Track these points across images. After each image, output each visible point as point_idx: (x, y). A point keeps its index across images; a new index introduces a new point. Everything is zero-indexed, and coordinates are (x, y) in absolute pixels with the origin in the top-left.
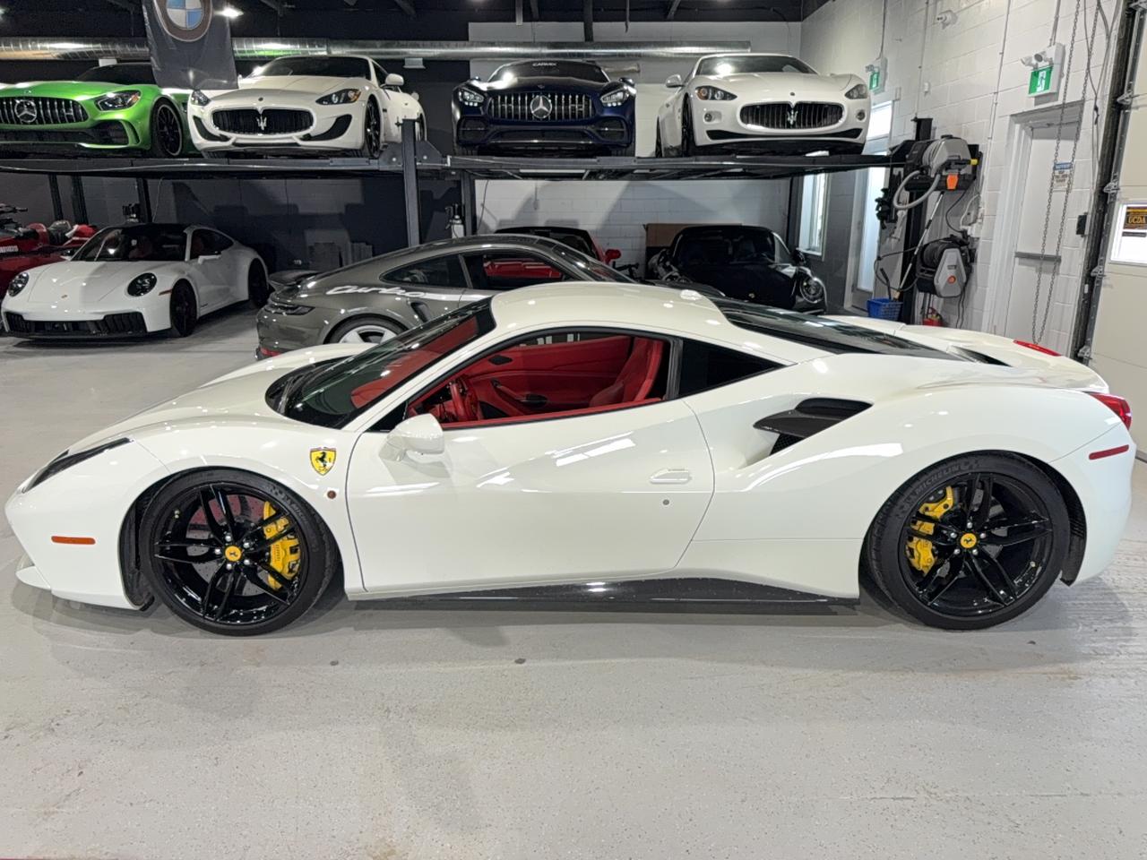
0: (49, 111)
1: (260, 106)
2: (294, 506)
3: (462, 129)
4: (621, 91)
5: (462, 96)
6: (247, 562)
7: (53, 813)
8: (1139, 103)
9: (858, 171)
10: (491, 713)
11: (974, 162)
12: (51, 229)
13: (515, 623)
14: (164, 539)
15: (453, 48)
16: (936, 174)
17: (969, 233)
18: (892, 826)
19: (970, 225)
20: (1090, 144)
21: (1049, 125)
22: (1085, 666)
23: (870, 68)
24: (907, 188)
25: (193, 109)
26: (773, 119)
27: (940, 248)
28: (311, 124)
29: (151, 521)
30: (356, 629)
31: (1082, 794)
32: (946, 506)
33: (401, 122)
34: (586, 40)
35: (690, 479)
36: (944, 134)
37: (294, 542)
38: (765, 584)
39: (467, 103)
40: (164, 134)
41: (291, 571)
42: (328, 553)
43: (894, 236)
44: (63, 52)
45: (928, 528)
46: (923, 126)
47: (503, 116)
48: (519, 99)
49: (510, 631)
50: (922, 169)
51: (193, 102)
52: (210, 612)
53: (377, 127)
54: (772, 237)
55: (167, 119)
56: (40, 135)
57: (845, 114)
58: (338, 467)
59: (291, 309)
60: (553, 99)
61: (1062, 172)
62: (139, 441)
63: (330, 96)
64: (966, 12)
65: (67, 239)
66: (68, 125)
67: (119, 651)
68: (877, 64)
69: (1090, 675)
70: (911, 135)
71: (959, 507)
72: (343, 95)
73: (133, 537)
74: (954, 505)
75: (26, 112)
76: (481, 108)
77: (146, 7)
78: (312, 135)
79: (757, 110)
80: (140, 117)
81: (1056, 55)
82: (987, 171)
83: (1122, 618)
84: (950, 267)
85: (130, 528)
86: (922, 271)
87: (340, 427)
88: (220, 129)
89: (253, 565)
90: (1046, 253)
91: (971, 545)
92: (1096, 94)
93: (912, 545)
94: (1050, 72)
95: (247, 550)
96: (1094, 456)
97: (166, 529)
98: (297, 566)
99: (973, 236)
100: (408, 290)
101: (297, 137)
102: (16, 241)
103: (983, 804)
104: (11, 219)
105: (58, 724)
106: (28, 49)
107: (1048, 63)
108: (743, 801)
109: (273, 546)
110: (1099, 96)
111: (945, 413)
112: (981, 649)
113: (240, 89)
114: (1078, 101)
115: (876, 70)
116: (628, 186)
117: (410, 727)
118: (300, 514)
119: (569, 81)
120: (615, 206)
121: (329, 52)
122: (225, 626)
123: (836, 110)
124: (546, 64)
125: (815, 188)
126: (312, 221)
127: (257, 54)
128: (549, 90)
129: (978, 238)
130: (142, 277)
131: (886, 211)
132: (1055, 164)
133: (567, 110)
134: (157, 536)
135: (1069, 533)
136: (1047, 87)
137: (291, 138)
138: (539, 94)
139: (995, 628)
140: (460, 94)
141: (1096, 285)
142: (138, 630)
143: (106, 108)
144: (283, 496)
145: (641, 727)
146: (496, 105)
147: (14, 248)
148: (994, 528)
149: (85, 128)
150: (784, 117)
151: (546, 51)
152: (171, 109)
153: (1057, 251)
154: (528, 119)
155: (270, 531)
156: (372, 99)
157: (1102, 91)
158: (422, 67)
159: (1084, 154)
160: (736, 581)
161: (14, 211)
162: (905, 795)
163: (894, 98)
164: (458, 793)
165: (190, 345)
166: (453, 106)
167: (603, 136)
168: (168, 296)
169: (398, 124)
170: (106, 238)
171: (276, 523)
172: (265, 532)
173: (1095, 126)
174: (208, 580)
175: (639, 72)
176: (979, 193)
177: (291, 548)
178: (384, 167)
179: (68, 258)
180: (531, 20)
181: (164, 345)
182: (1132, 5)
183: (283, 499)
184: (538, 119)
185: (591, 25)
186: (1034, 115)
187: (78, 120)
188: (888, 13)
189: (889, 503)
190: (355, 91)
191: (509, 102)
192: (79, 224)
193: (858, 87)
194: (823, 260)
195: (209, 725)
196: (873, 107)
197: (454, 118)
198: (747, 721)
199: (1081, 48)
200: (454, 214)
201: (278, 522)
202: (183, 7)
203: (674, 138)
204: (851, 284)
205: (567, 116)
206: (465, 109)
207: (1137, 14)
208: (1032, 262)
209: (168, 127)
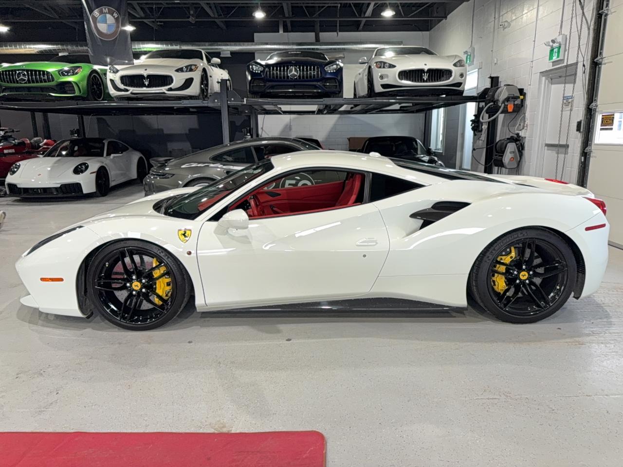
0: (34, 77)
1: (145, 73)
2: (169, 259)
3: (251, 85)
4: (335, 64)
5: (252, 68)
6: (144, 290)
7: (44, 411)
8: (606, 61)
9: (461, 105)
10: (274, 363)
11: (522, 97)
12: (32, 141)
13: (285, 323)
14: (100, 278)
15: (246, 46)
16: (502, 104)
17: (520, 135)
18: (487, 411)
19: (520, 130)
20: (582, 85)
21: (560, 77)
22: (588, 339)
23: (466, 53)
24: (487, 112)
25: (110, 76)
26: (415, 78)
27: (505, 143)
28: (172, 82)
29: (94, 269)
30: (201, 327)
31: (587, 395)
32: (511, 257)
33: (220, 81)
34: (316, 41)
35: (377, 243)
36: (505, 84)
37: (169, 280)
38: (417, 300)
39: (254, 71)
40: (94, 89)
41: (167, 295)
42: (187, 285)
43: (481, 139)
44: (40, 50)
45: (502, 269)
46: (495, 81)
47: (273, 77)
48: (282, 68)
49: (283, 327)
50: (494, 102)
51: (110, 72)
52: (123, 318)
53: (207, 85)
54: (416, 142)
55: (96, 82)
56: (29, 89)
57: (453, 74)
58: (192, 240)
59: (162, 175)
60: (300, 68)
61: (567, 101)
62: (88, 226)
63: (182, 68)
64: (515, 21)
65: (40, 147)
66: (44, 84)
67: (75, 338)
68: (469, 51)
69: (590, 343)
70: (488, 85)
71: (518, 258)
72: (189, 67)
73: (83, 278)
74: (515, 257)
75: (22, 77)
76: (262, 74)
77: (86, 23)
78: (173, 88)
79: (407, 73)
80: (82, 80)
81: (562, 39)
82: (528, 102)
83: (607, 317)
84: (511, 153)
85: (82, 273)
86: (496, 155)
87: (193, 219)
88: (124, 85)
89: (147, 292)
90: (561, 143)
91: (525, 278)
92: (584, 58)
93: (494, 279)
94: (560, 49)
95: (144, 284)
96: (588, 229)
97: (101, 273)
98: (170, 293)
99: (523, 136)
100: (224, 165)
101: (165, 89)
102: (14, 146)
103: (535, 401)
104: (11, 136)
105: (44, 372)
106: (22, 48)
107: (558, 44)
108: (408, 401)
109: (157, 282)
110: (585, 59)
111: (510, 208)
112: (533, 332)
113: (135, 64)
114: (574, 63)
115: (469, 54)
116: (339, 118)
117: (232, 370)
118: (173, 264)
119: (308, 59)
120: (332, 128)
121: (180, 47)
122: (132, 325)
123: (449, 73)
124: (295, 52)
125: (438, 116)
126: (171, 138)
127: (143, 50)
128: (297, 64)
129: (525, 137)
130: (81, 165)
131: (476, 125)
132: (564, 97)
133: (307, 74)
134: (97, 276)
135: (576, 270)
136: (558, 56)
137: (161, 90)
138: (292, 66)
139: (539, 322)
140: (251, 67)
141: (588, 156)
142: (85, 329)
143: (64, 75)
144: (163, 254)
145: (353, 368)
146: (270, 72)
147: (13, 151)
148: (536, 268)
149: (53, 86)
150: (421, 76)
151: (295, 47)
152: (98, 77)
153: (567, 142)
154: (287, 79)
155: (156, 274)
156: (204, 70)
157: (587, 57)
158: (229, 56)
159: (578, 90)
160: (402, 299)
161: (13, 131)
162: (494, 397)
163: (479, 68)
164: (258, 400)
165: (106, 200)
166: (247, 73)
167: (326, 88)
168: (95, 175)
169: (218, 82)
170: (61, 147)
171: (159, 269)
172: (154, 274)
173: (584, 75)
174: (122, 301)
175: (344, 58)
176: (525, 114)
177: (167, 283)
178: (211, 105)
179: (41, 156)
180: (287, 32)
181: (92, 200)
182: (600, 12)
183: (164, 256)
184: (292, 79)
185: (319, 34)
186: (552, 72)
187: (49, 81)
188: (474, 25)
189: (482, 255)
190: (195, 65)
191: (277, 70)
192: (47, 139)
193: (459, 61)
194: (443, 154)
195: (125, 371)
196: (468, 73)
197: (248, 79)
198: (409, 365)
199: (575, 35)
200: (247, 133)
201: (161, 268)
202: (106, 22)
203: (363, 90)
204: (459, 166)
205: (307, 77)
206: (253, 74)
207: (603, 16)
208: (554, 148)
209: (96, 86)
